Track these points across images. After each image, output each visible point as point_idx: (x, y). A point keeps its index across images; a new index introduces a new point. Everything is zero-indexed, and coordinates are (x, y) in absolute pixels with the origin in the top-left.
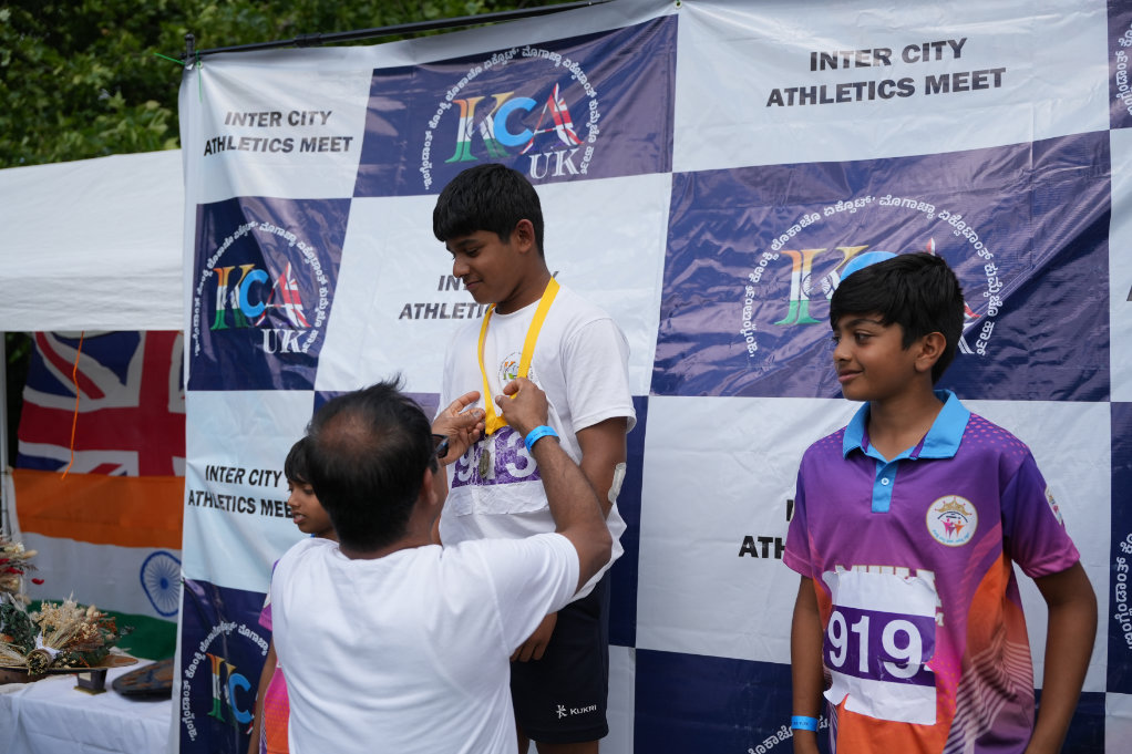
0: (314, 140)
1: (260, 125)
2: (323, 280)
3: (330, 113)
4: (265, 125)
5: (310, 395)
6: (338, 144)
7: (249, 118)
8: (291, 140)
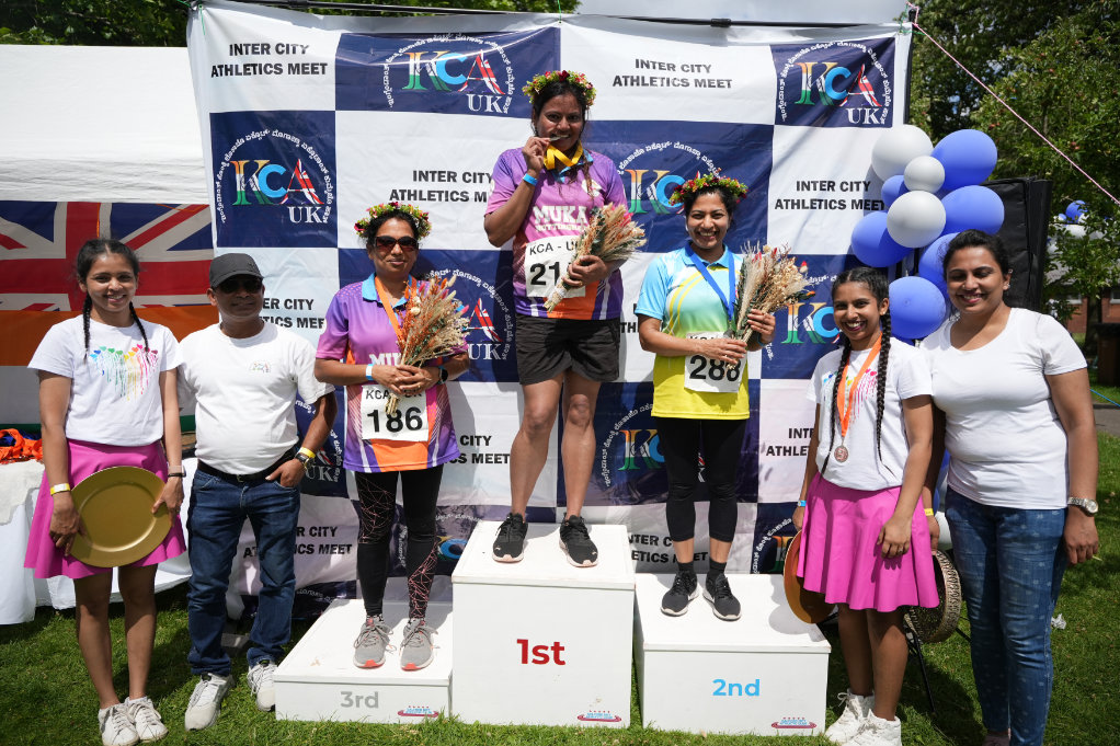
0: (298, 65)
1: (254, 53)
2: (326, 171)
3: (308, 46)
4: (258, 53)
5: (335, 251)
6: (317, 68)
7: (244, 48)
8: (280, 65)
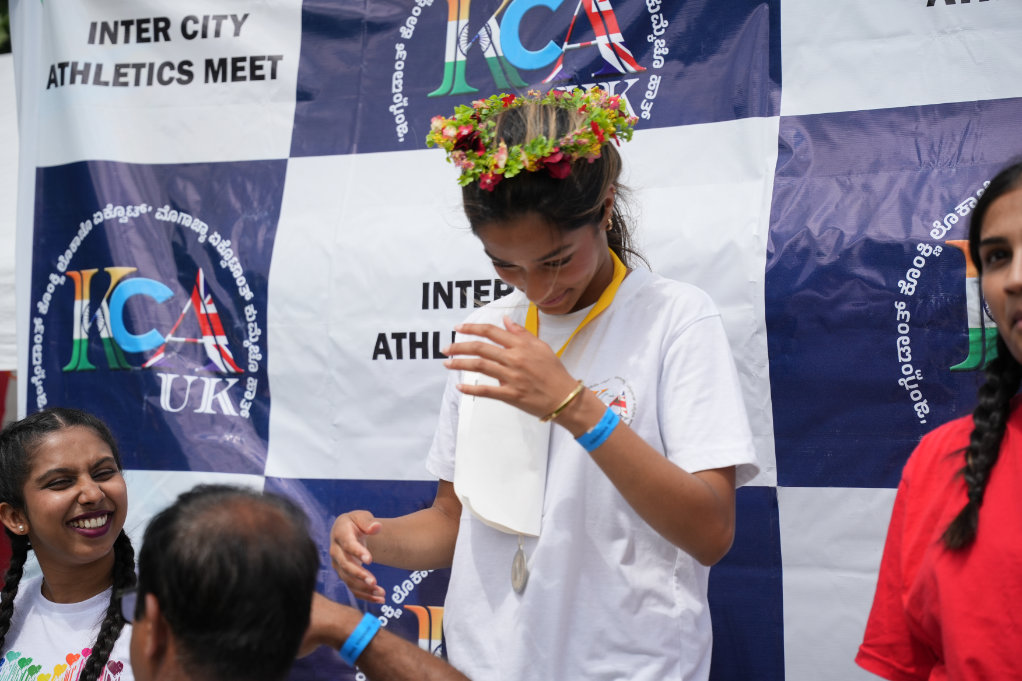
0: (223, 62)
1: (140, 40)
2: (247, 293)
3: (246, 16)
4: (148, 40)
6: (261, 67)
7: (121, 30)
8: (189, 64)
